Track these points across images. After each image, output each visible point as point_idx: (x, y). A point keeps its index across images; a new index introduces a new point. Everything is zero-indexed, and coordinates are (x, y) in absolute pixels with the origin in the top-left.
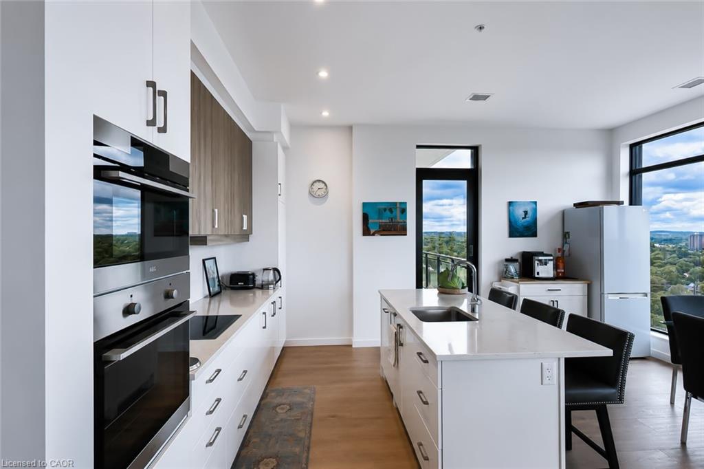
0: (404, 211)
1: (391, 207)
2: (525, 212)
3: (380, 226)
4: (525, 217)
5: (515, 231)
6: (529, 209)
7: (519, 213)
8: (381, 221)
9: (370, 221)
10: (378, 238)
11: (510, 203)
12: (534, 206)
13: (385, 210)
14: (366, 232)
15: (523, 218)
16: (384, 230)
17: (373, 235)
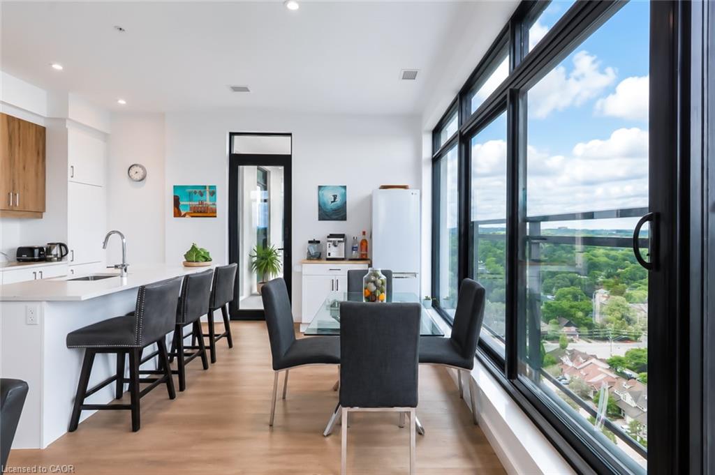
0: (213, 193)
1: (201, 190)
2: (334, 196)
3: (191, 208)
4: (334, 201)
5: (325, 215)
6: (339, 193)
7: (328, 197)
8: (191, 203)
9: (181, 203)
10: (188, 219)
11: (320, 187)
12: (343, 190)
13: (195, 192)
14: (178, 214)
15: (332, 202)
16: (194, 212)
17: (184, 216)
